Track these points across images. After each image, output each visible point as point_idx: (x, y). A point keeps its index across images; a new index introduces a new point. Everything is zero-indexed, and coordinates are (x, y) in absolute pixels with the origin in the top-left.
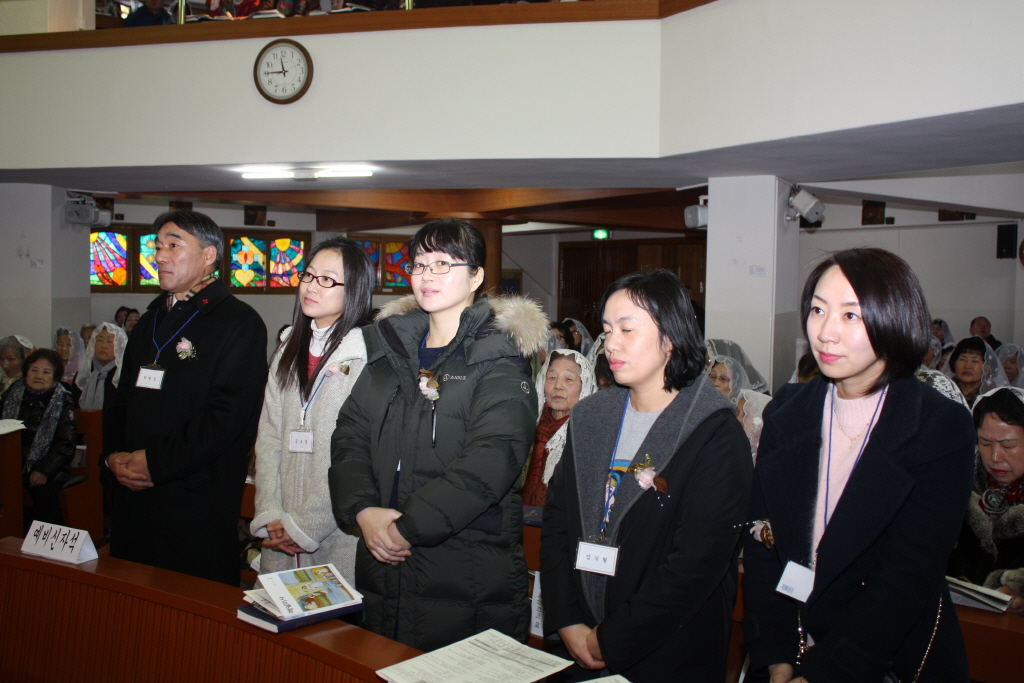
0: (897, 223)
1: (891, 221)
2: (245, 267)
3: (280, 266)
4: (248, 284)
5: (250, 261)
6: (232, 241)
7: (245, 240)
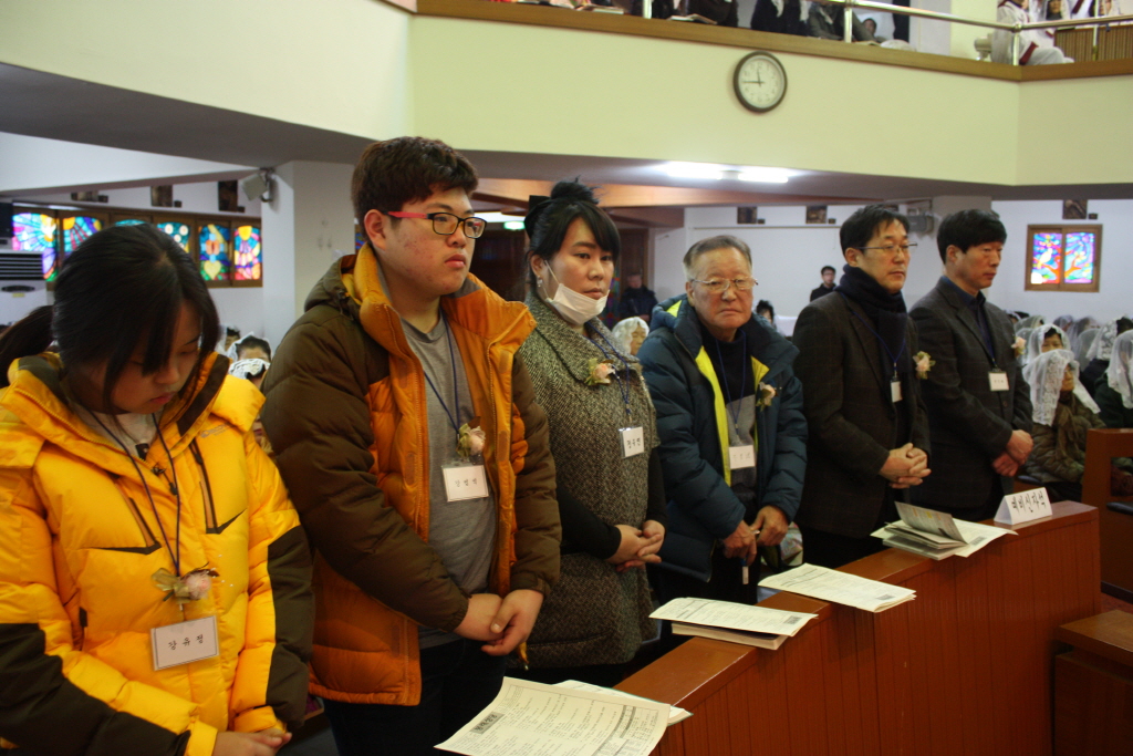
0: (767, 223)
1: (762, 222)
2: (213, 257)
3: (244, 255)
4: (216, 277)
5: (217, 252)
6: (200, 229)
7: (212, 228)
